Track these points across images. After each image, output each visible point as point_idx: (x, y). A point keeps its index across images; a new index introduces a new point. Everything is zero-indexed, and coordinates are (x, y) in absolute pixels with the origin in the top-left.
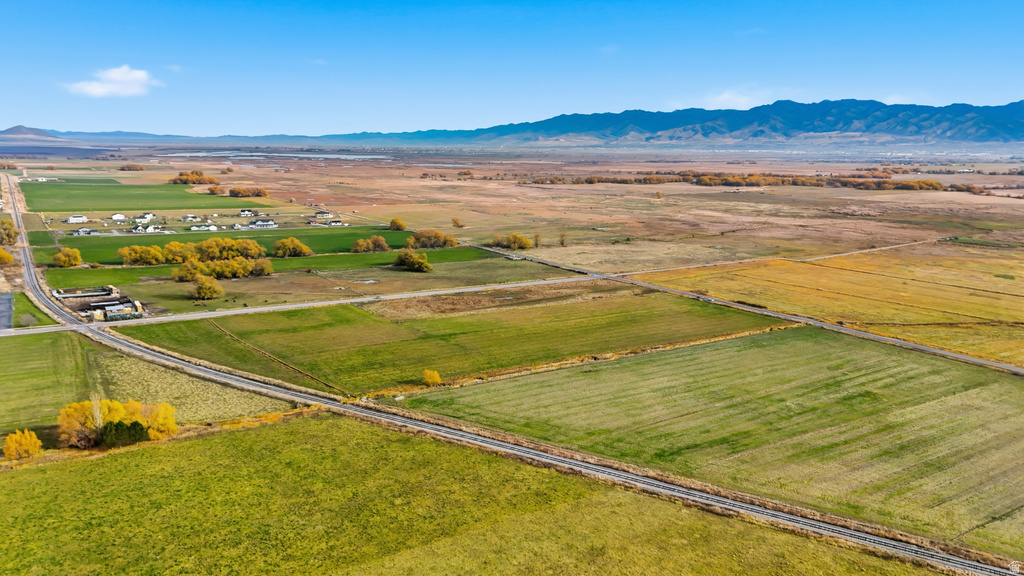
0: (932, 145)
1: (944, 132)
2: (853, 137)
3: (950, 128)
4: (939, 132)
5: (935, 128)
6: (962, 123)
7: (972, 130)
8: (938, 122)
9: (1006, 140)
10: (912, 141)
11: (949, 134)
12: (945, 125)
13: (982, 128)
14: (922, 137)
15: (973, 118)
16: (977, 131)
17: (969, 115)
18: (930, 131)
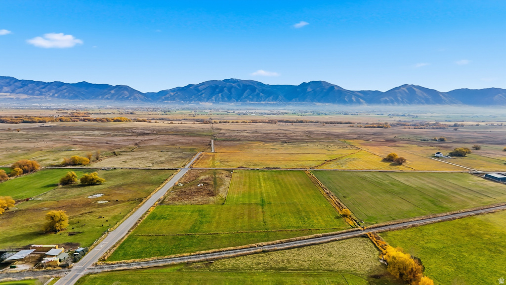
0: (49, 101)
1: (54, 95)
2: (6, 95)
3: (56, 93)
4: (51, 94)
5: (49, 93)
6: (61, 91)
7: (67, 94)
8: (49, 90)
9: (83, 99)
10: (39, 98)
11: (56, 95)
12: (53, 91)
13: (72, 93)
14: (43, 97)
15: (65, 89)
16: (69, 94)
17: (64, 87)
18: (47, 94)
